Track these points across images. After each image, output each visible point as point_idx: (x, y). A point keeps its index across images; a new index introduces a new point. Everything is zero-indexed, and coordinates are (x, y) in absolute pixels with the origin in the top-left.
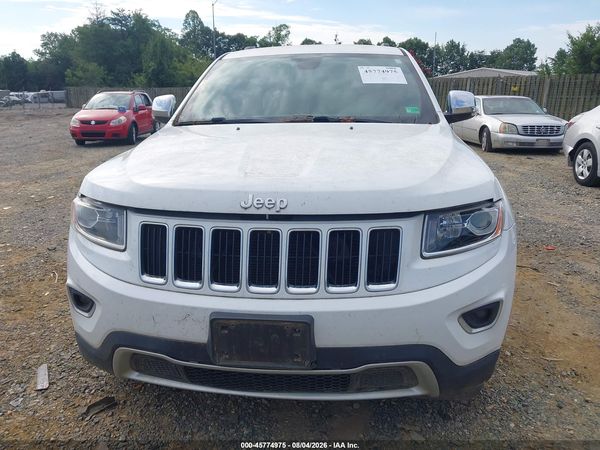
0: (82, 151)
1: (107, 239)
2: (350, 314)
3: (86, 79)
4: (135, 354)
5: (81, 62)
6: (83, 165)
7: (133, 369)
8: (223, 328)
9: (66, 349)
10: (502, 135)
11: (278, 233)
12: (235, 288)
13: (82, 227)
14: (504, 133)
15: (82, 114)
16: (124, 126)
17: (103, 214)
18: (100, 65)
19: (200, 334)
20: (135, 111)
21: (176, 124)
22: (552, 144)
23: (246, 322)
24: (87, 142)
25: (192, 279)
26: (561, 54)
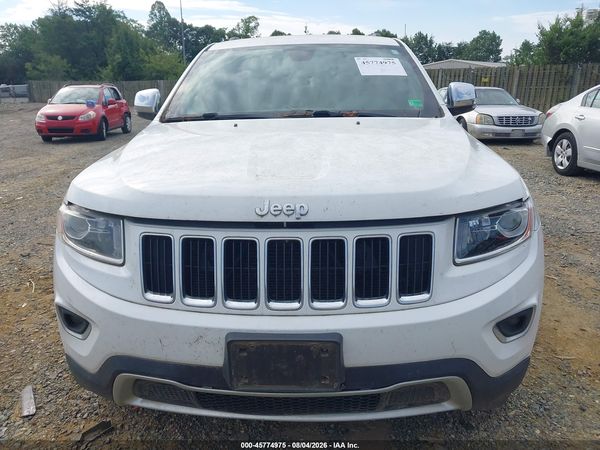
0: (50, 148)
1: (100, 251)
2: (382, 330)
3: (49, 72)
4: (137, 380)
5: (43, 55)
6: (51, 163)
7: (135, 394)
8: (242, 350)
9: (51, 368)
10: (478, 126)
11: (299, 242)
12: (252, 304)
13: (71, 239)
14: (482, 124)
15: (48, 109)
16: (93, 121)
17: (95, 224)
18: (63, 58)
19: (215, 358)
20: (105, 106)
21: (163, 120)
22: (526, 134)
23: (267, 344)
24: (54, 139)
25: (203, 296)
26: (526, 46)
